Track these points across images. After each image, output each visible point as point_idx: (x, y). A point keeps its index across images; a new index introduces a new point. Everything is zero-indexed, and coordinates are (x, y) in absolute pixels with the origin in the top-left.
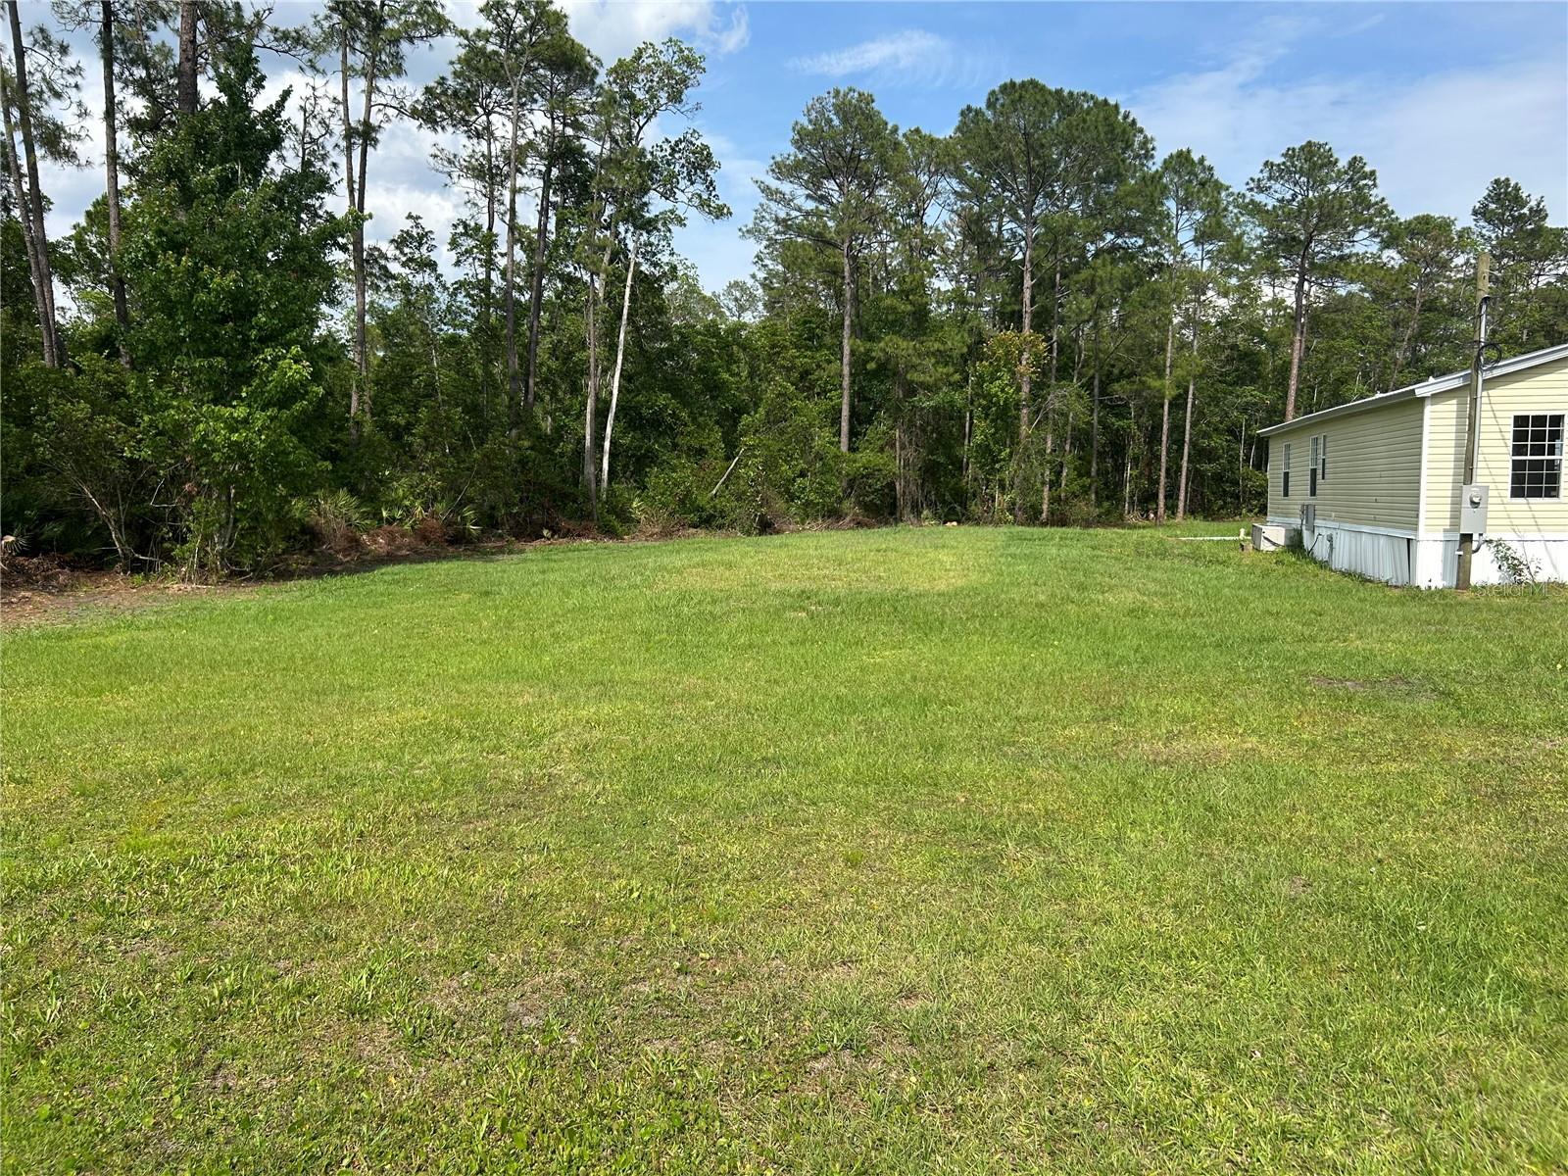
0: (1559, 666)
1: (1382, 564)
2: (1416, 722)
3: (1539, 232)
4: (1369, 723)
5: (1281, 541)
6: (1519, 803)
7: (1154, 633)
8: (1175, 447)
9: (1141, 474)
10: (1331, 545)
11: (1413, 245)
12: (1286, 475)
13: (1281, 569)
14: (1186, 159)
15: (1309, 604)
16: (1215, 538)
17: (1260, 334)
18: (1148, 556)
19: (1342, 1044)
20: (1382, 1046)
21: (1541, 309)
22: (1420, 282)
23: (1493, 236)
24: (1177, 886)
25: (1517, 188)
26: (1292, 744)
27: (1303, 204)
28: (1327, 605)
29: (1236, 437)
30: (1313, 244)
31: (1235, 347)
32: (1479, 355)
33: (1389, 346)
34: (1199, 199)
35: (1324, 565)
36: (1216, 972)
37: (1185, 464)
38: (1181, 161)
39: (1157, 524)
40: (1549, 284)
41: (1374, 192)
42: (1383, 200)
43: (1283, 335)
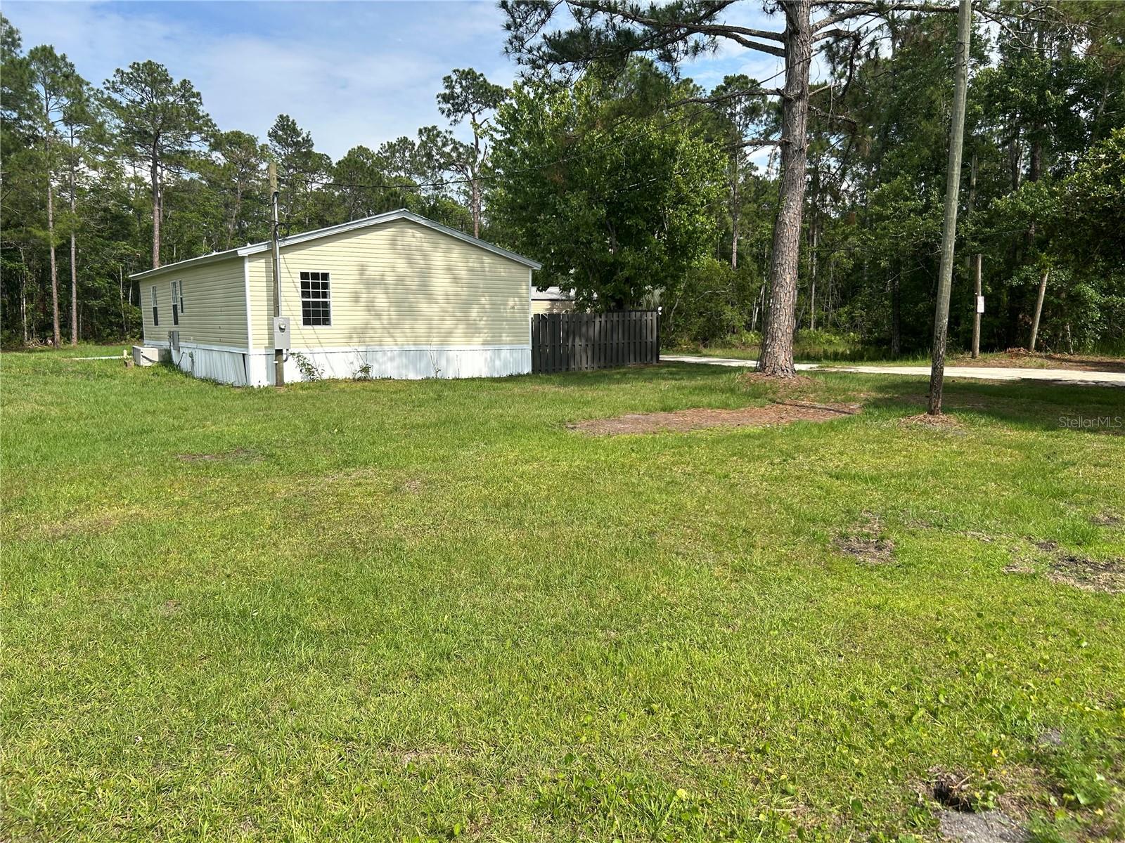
0: (336, 430)
1: (228, 374)
2: (252, 477)
3: (309, 154)
4: (221, 482)
5: (156, 358)
6: (314, 519)
7: (51, 436)
8: (64, 286)
9: (36, 307)
10: (192, 360)
11: (232, 151)
12: (155, 309)
13: (157, 379)
14: (50, 53)
15: (178, 402)
16: (104, 358)
17: (127, 202)
18: (45, 374)
19: (202, 709)
20: (229, 701)
21: (316, 205)
22: (239, 177)
23: (283, 153)
24: (73, 632)
25: (293, 123)
26: (167, 506)
27: (150, 107)
28: (190, 402)
29: (115, 281)
30: (161, 139)
31: (106, 210)
32: (276, 230)
33: (223, 221)
34: (64, 88)
35: (188, 375)
36: (107, 688)
37: (74, 300)
38: (44, 55)
39: (55, 347)
40: (318, 189)
41: (201, 108)
42: (208, 115)
43: (145, 205)
